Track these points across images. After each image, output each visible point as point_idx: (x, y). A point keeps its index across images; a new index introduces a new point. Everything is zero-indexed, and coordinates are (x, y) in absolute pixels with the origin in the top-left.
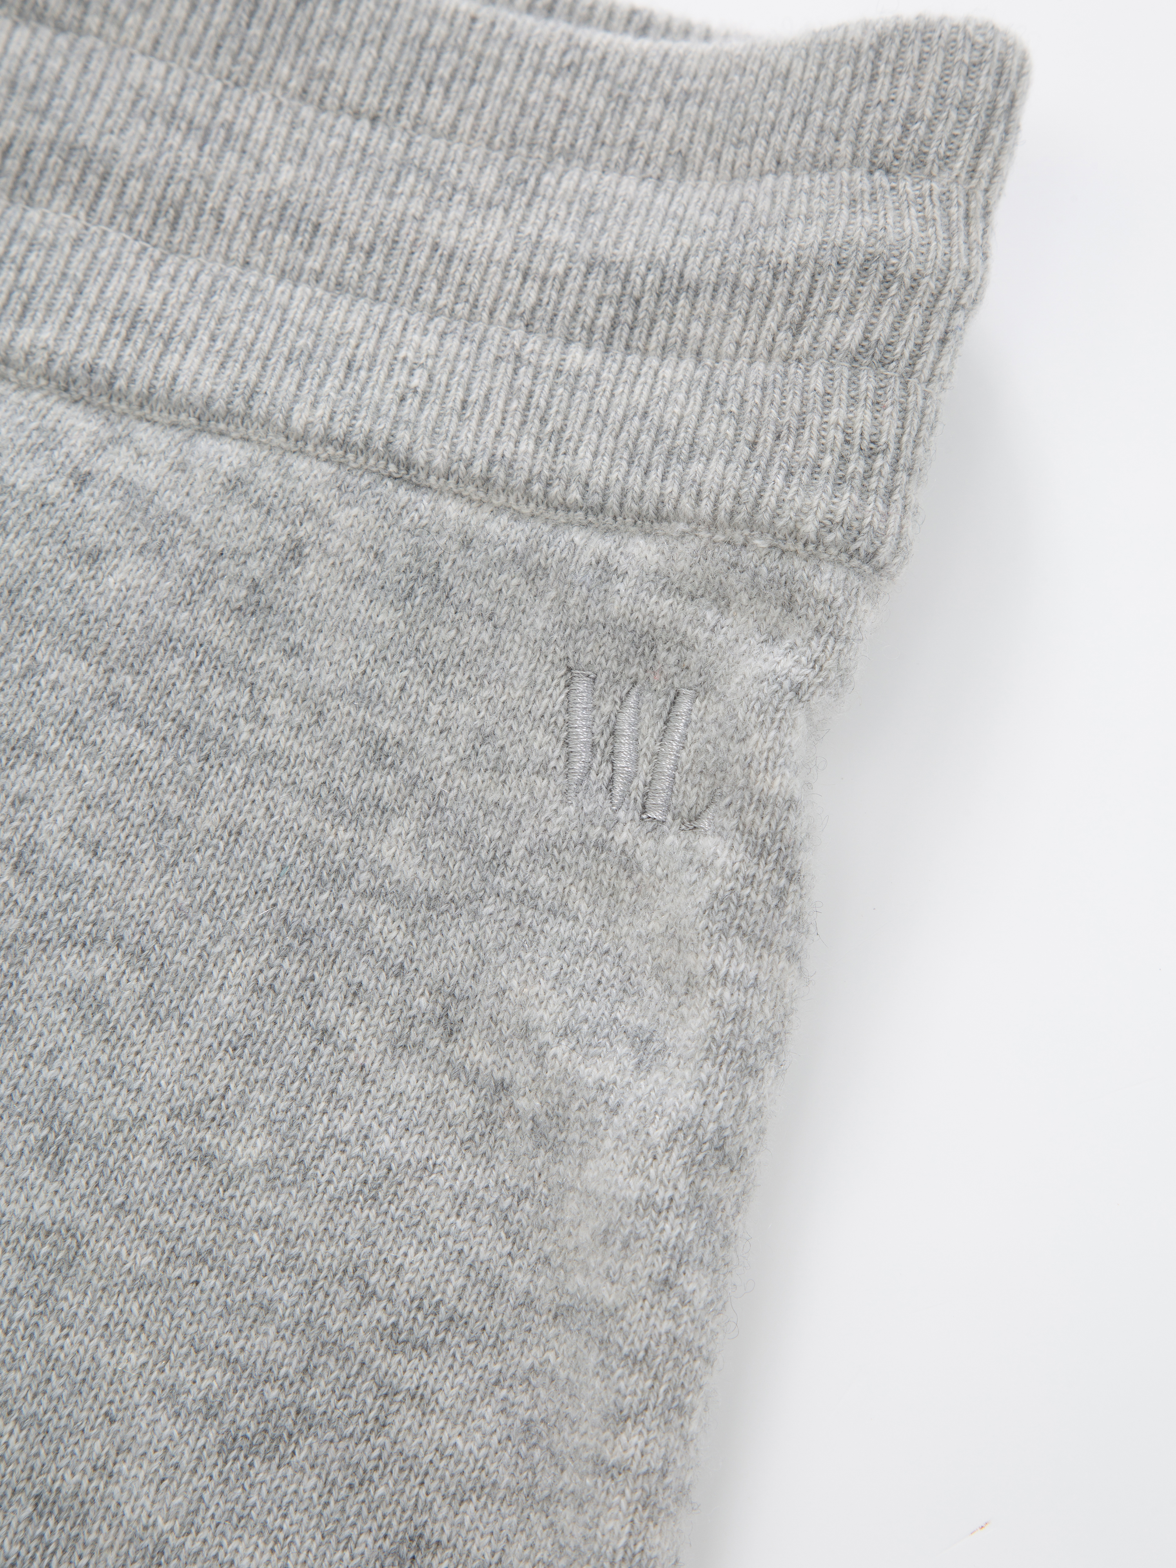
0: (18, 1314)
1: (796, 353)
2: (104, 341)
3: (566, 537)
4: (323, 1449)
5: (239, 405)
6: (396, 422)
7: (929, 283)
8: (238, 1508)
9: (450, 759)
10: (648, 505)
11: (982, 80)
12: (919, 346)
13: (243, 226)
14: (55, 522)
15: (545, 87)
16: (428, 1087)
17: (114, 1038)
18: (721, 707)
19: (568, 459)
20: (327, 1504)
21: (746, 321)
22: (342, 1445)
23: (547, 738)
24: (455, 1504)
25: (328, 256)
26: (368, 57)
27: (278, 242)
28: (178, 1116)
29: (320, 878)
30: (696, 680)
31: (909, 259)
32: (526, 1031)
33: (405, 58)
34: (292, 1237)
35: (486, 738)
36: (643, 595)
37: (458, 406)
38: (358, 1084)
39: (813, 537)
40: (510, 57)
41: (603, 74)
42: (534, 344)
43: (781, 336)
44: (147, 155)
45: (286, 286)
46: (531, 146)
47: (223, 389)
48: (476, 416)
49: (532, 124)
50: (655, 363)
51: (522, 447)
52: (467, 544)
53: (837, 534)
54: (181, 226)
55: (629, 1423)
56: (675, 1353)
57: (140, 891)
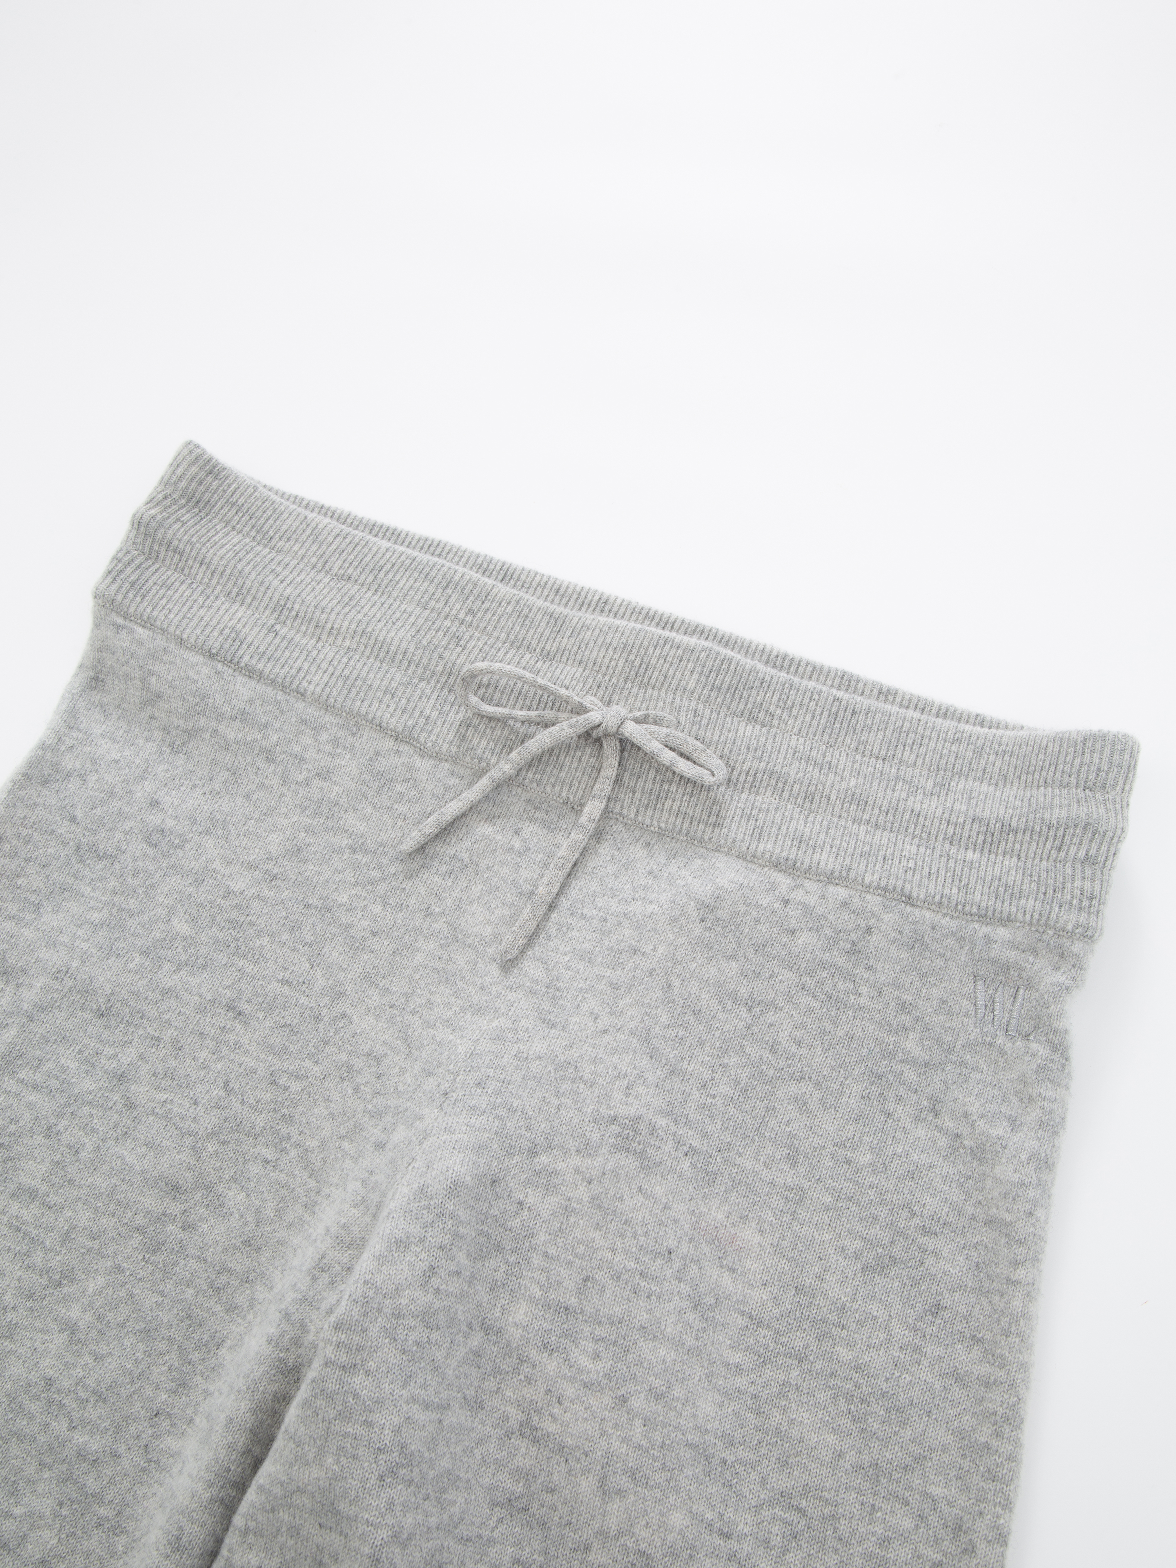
0: (784, 1219)
1: (1059, 859)
2: (791, 848)
3: (972, 926)
4: (900, 1271)
5: (844, 873)
6: (905, 881)
7: (1110, 834)
8: (871, 1293)
9: (930, 1010)
10: (1005, 915)
11: (1125, 756)
12: (1106, 857)
13: (838, 802)
14: (777, 919)
15: (949, 747)
16: (929, 1136)
17: (811, 1116)
18: (1037, 994)
19: (971, 896)
20: (903, 1292)
21: (1038, 845)
22: (907, 1270)
23: (968, 1003)
24: (951, 1293)
25: (871, 814)
26: (880, 735)
27: (851, 809)
28: (837, 1145)
29: (884, 1055)
30: (1026, 983)
31: (1102, 824)
32: (966, 1115)
33: (894, 736)
34: (883, 1192)
35: (944, 1002)
36: (1004, 950)
37: (927, 875)
38: (903, 1134)
39: (1070, 930)
40: (934, 735)
41: (970, 742)
42: (954, 850)
43: (1053, 852)
44: (800, 775)
45: (856, 826)
46: (945, 770)
47: (838, 867)
48: (934, 878)
49: (945, 762)
50: (1001, 858)
51: (953, 891)
52: (933, 928)
53: (1080, 930)
54: (814, 802)
55: (1020, 1265)
56: (1035, 1240)
57: (817, 1060)
